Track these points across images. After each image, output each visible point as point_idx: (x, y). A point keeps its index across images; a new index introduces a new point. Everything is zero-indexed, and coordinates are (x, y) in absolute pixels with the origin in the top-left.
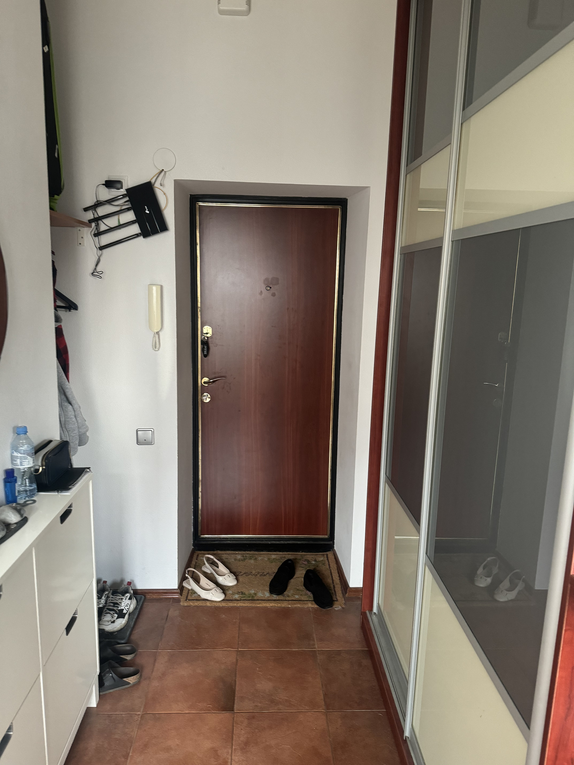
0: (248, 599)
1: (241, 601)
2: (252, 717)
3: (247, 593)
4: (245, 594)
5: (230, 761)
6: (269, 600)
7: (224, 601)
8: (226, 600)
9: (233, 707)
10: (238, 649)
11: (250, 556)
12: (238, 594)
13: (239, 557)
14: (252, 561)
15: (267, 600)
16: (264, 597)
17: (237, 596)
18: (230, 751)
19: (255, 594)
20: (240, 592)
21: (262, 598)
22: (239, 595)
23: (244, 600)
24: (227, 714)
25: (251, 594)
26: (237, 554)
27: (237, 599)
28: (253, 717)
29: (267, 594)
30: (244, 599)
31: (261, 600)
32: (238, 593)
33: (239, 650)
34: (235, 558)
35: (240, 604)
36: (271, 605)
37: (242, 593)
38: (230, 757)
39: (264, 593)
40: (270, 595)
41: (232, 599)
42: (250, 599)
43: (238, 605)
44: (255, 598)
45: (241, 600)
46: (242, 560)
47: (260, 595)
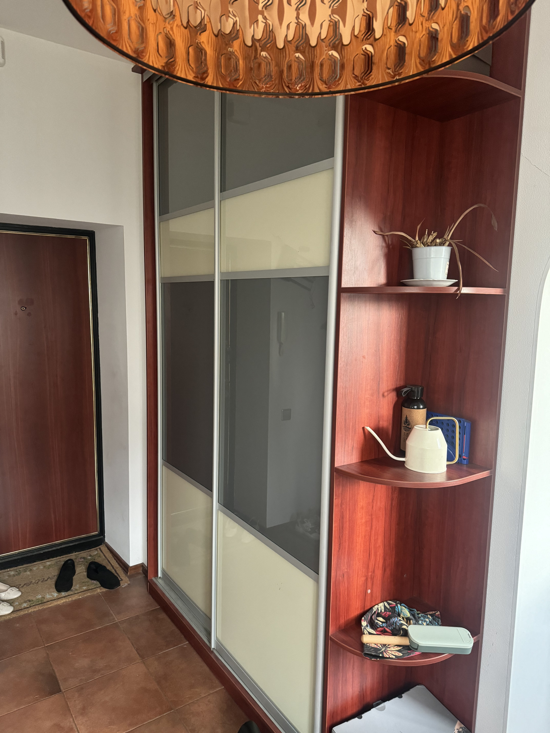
0: (38, 603)
1: (32, 607)
2: (80, 689)
3: (34, 599)
4: (32, 601)
5: (74, 726)
6: (59, 598)
7: (14, 613)
9: (60, 688)
10: (44, 645)
11: (25, 570)
13: (12, 573)
14: (28, 573)
15: (57, 599)
16: (53, 597)
17: (25, 605)
18: (71, 719)
19: (44, 598)
20: (27, 601)
21: (51, 599)
22: (27, 604)
25: (39, 599)
26: (9, 571)
27: (26, 607)
28: (82, 689)
29: (56, 594)
30: (34, 604)
31: (51, 601)
32: (25, 602)
33: (46, 646)
34: (8, 575)
35: (31, 610)
36: (62, 602)
37: (30, 601)
38: (73, 724)
39: (52, 594)
40: (58, 594)
41: (20, 609)
42: (40, 603)
44: (45, 601)
45: (30, 607)
46: (16, 575)
47: (48, 597)
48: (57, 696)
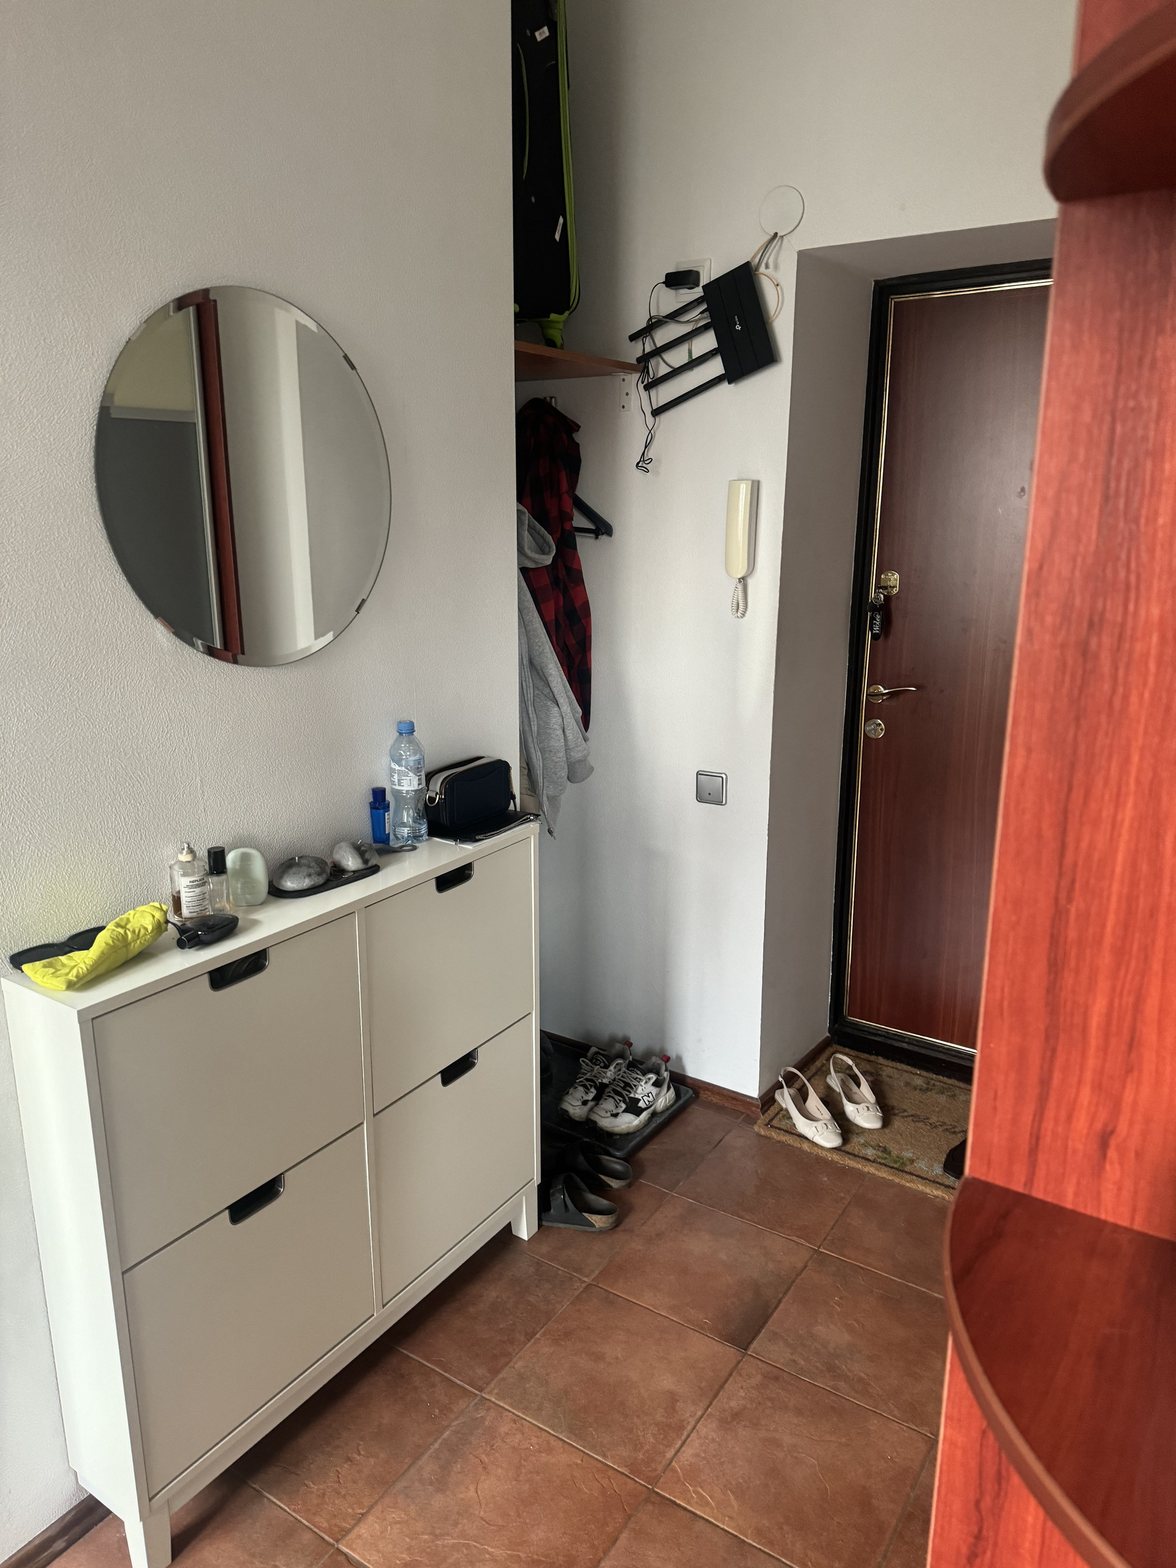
0: (891, 1165)
1: (874, 1164)
2: (774, 1376)
3: (895, 1153)
4: (890, 1153)
5: (689, 1428)
6: (934, 1182)
7: (840, 1153)
8: (844, 1151)
9: (750, 1343)
10: (819, 1247)
11: (943, 1088)
12: (875, 1149)
13: (919, 1082)
14: (943, 1099)
15: (930, 1181)
16: (927, 1172)
17: (870, 1152)
18: (699, 1413)
19: (912, 1161)
20: (880, 1146)
21: (920, 1173)
22: (874, 1152)
23: (880, 1163)
24: (732, 1349)
25: (903, 1159)
26: (916, 1074)
27: (868, 1157)
28: (776, 1379)
29: (938, 1170)
30: (882, 1161)
31: (917, 1176)
32: (877, 1147)
33: (820, 1250)
34: (909, 1081)
35: (870, 1169)
36: (936, 1193)
37: (885, 1150)
38: (693, 1423)
39: (932, 1165)
40: (941, 1173)
41: (856, 1153)
42: (895, 1166)
43: (866, 1170)
44: (907, 1169)
45: (874, 1162)
46: (920, 1090)
47: (922, 1166)
48: (730, 1352)
